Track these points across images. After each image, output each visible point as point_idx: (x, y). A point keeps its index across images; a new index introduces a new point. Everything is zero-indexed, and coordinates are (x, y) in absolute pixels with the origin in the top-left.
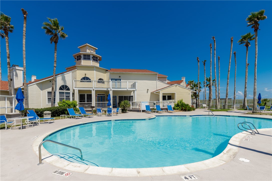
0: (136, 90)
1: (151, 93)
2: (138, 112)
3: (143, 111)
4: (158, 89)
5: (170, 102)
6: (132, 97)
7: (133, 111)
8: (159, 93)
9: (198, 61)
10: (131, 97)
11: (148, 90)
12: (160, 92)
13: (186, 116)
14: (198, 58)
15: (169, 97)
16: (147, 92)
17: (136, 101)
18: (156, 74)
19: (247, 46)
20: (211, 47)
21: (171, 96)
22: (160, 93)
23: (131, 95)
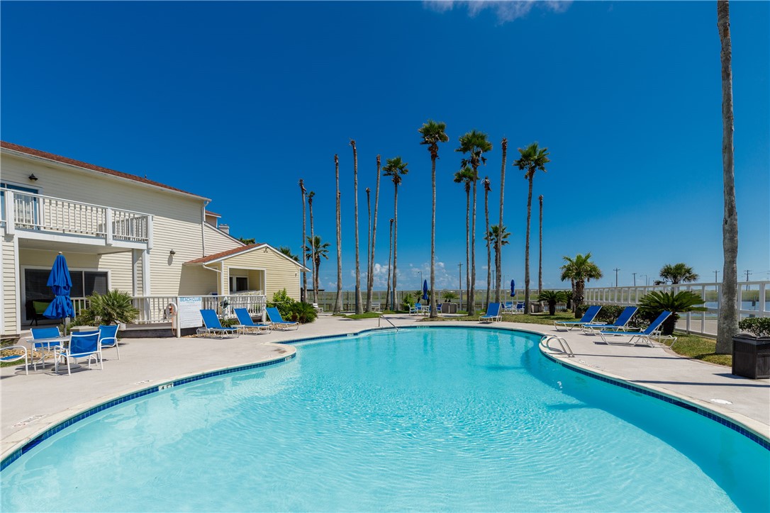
0: (148, 250)
1: (184, 265)
2: (160, 337)
3: (189, 332)
4: (207, 254)
5: (244, 298)
6: (103, 278)
7: (133, 334)
8: (218, 266)
9: (303, 189)
10: (97, 279)
11: (172, 253)
12: (223, 265)
13: (346, 335)
14: (301, 181)
15: (242, 283)
16: (170, 262)
17: (148, 294)
18: (202, 202)
19: (396, 181)
20: (337, 164)
21: (246, 279)
22: (223, 268)
23: (99, 270)
